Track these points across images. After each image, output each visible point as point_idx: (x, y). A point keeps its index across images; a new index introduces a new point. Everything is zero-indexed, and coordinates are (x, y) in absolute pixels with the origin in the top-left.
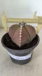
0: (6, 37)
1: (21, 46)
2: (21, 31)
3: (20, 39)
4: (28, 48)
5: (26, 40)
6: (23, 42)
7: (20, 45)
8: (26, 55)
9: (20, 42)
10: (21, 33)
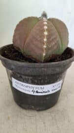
3: (45, 40)
5: (56, 44)
7: (44, 54)
9: (45, 47)
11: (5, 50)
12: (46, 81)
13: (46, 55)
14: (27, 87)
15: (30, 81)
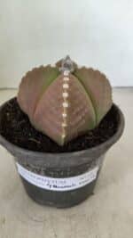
0: (8, 114)
1: (65, 138)
2: (66, 86)
3: (64, 115)
4: (88, 146)
6: (73, 124)
7: (64, 136)
8: (81, 173)
9: (64, 125)
10: (65, 95)
11: (7, 111)
12: (68, 174)
13: (67, 137)
14: (39, 179)
15: (43, 173)
